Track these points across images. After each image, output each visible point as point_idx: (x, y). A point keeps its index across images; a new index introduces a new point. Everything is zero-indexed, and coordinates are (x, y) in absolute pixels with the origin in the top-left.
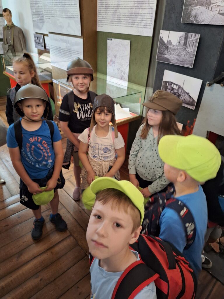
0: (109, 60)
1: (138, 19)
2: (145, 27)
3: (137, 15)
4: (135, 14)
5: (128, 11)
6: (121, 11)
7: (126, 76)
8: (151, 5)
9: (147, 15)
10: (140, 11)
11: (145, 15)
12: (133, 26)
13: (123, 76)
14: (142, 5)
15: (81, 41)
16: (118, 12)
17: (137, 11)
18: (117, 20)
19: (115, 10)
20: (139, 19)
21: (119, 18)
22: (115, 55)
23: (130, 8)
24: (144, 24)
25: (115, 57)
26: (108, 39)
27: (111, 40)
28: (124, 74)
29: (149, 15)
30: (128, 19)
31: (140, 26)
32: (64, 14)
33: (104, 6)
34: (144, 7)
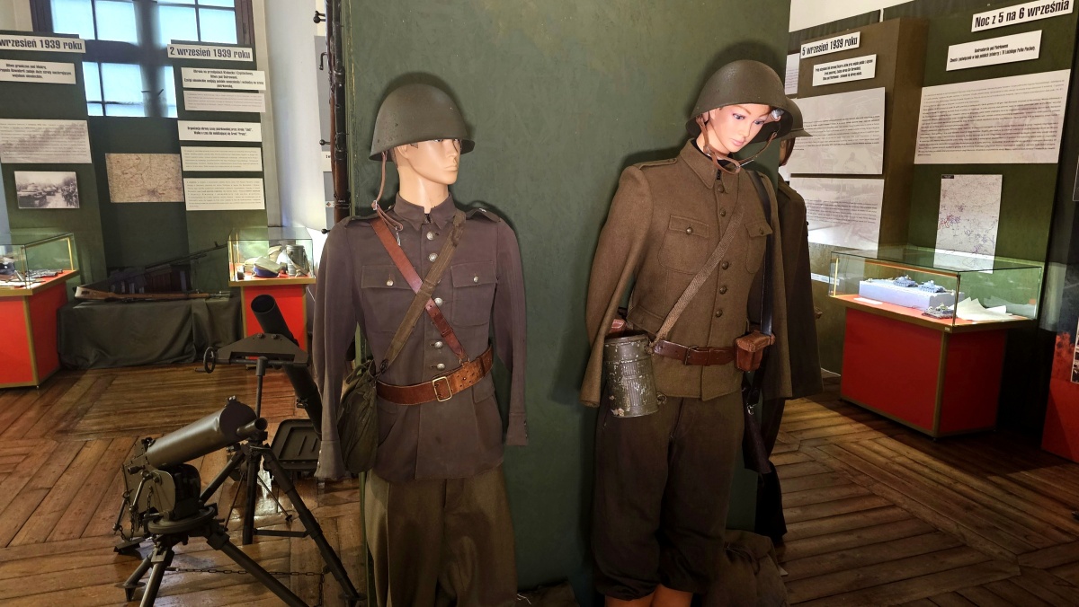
0: (942, 216)
1: (1020, 135)
2: (1039, 147)
3: (1020, 127)
4: (1014, 128)
5: (998, 123)
6: (979, 124)
7: (991, 245)
8: (1052, 109)
9: (1044, 126)
10: (1027, 121)
11: (1039, 126)
12: (1008, 147)
13: (981, 245)
14: (1030, 111)
15: (881, 182)
16: (971, 126)
17: (1021, 121)
18: (968, 141)
19: (963, 123)
20: (1024, 135)
21: (973, 137)
22: (961, 204)
23: (1002, 117)
24: (1037, 143)
25: (961, 209)
26: (944, 178)
27: (953, 177)
28: (985, 241)
29: (1048, 126)
30: (997, 136)
31: (1026, 147)
32: (842, 139)
33: (938, 118)
34: (1037, 114)
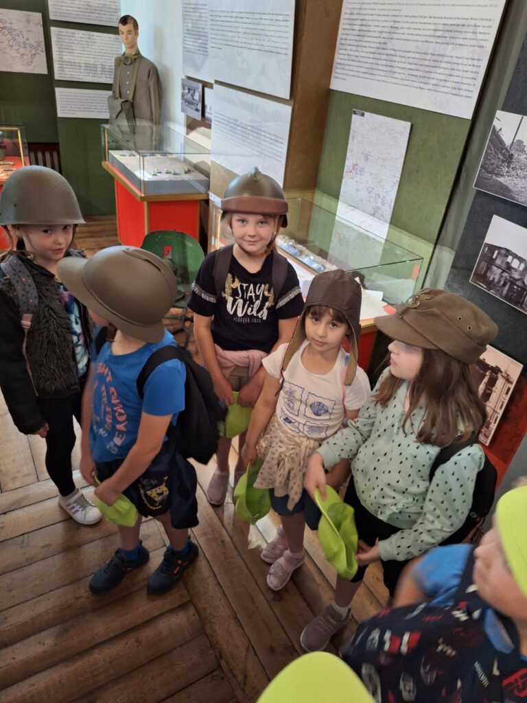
0: (349, 163)
1: (438, 70)
2: (455, 92)
3: (439, 58)
4: (434, 58)
5: (417, 47)
6: (399, 45)
7: (388, 211)
8: (480, 36)
9: (466, 62)
10: (449, 50)
11: (460, 61)
12: (422, 86)
13: (379, 208)
14: (454, 35)
15: (287, 110)
16: (389, 46)
17: (441, 49)
18: (383, 68)
19: (382, 40)
20: (441, 71)
21: (389, 63)
22: (367, 152)
23: (423, 38)
24: (454, 85)
25: (367, 158)
26: (355, 113)
27: (363, 115)
28: (383, 204)
29: (470, 62)
30: (413, 67)
31: (442, 89)
32: (255, 42)
33: (357, 28)
34: (461, 42)
